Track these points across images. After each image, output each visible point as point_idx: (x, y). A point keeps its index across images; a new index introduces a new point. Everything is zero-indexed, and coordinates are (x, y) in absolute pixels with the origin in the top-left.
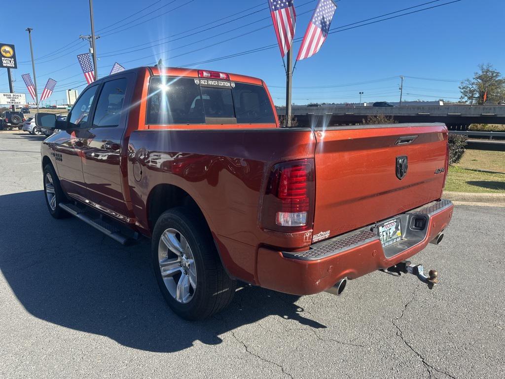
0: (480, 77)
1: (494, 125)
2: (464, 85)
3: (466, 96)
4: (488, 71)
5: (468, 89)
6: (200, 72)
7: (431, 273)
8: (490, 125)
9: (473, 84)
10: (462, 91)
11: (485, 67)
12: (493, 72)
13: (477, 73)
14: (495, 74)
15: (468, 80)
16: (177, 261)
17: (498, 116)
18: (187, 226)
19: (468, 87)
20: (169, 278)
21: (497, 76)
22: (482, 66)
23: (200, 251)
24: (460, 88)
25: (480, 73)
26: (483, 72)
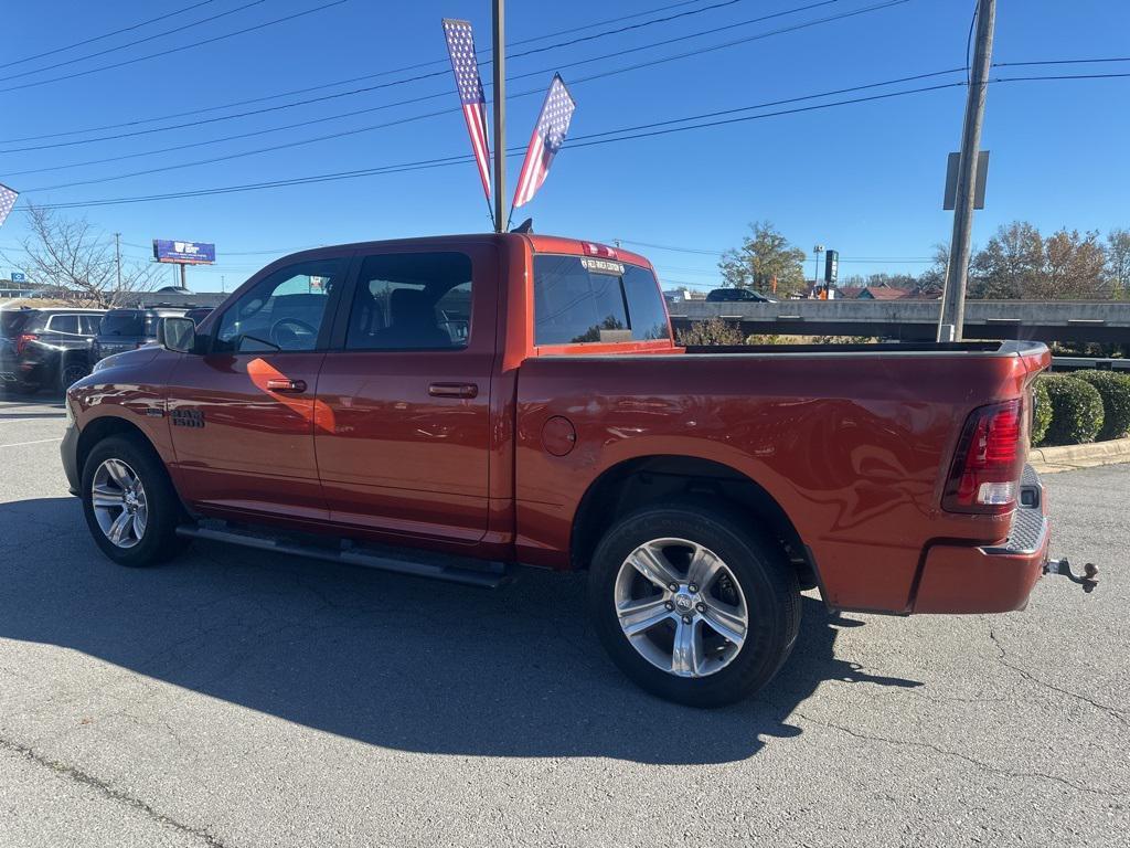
0: (753, 247)
1: (790, 337)
2: (728, 261)
3: (732, 281)
4: (765, 235)
5: (735, 268)
6: (585, 245)
7: (1090, 569)
8: (781, 336)
9: (743, 259)
10: (725, 271)
11: (761, 229)
12: (774, 238)
13: (748, 239)
14: (777, 242)
15: (733, 251)
16: (664, 599)
17: (806, 320)
18: (721, 527)
19: (733, 265)
20: (640, 637)
21: (779, 245)
22: (756, 226)
23: (762, 570)
24: (721, 266)
25: (754, 239)
26: (757, 237)
